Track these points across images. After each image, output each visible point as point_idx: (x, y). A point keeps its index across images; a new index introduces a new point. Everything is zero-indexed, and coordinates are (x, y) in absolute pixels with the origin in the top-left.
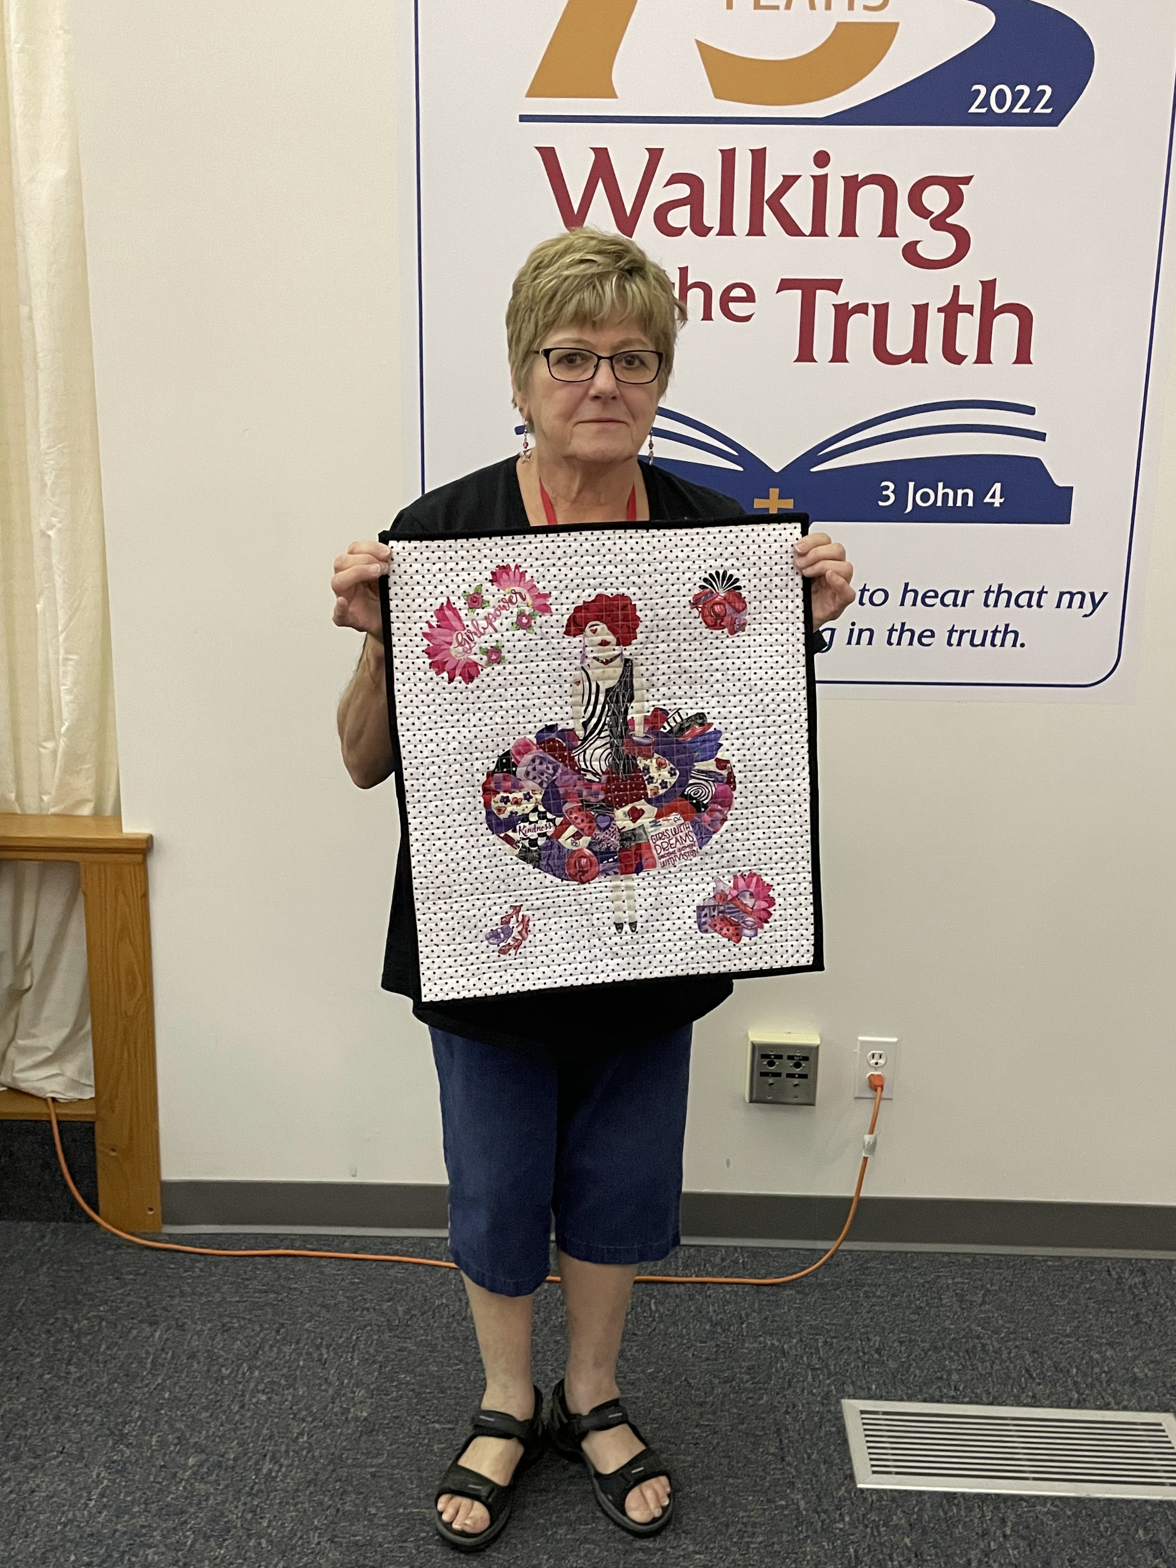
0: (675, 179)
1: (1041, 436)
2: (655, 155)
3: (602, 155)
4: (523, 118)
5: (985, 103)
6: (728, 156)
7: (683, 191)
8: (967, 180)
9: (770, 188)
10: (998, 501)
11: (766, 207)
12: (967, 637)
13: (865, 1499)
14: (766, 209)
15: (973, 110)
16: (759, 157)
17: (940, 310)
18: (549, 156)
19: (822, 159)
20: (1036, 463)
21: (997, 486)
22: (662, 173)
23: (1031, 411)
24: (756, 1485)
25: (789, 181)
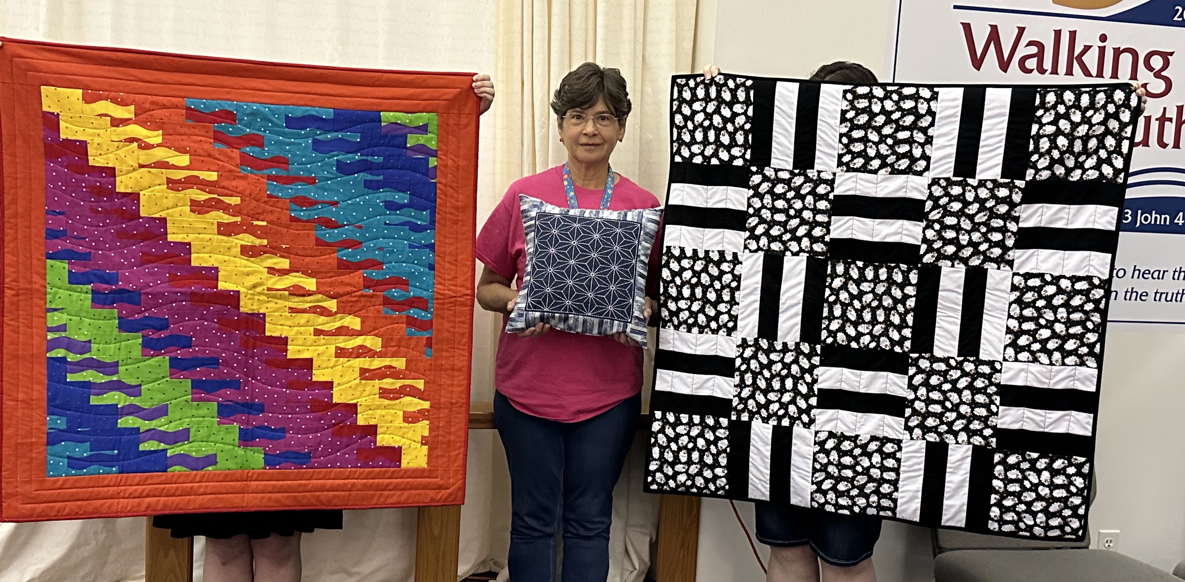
0: (1030, 44)
2: (1021, 30)
3: (994, 29)
4: (956, 7)
5: (1181, 15)
6: (1058, 34)
7: (1034, 50)
8: (1171, 54)
9: (1077, 52)
10: (1181, 222)
11: (1075, 61)
12: (1164, 296)
14: (1075, 62)
15: (1176, 19)
16: (1073, 35)
17: (1157, 119)
18: (967, 27)
19: (1103, 38)
21: (1181, 214)
22: (1024, 41)
25: (1087, 48)
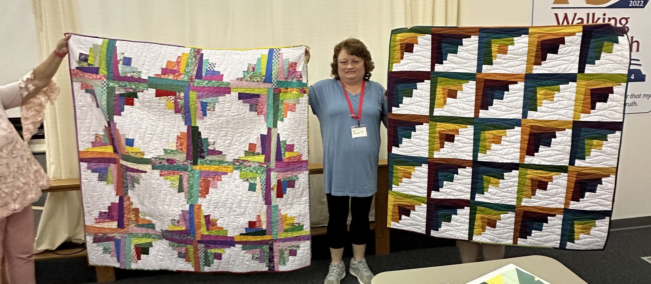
0: (579, 19)
1: (640, 65)
2: (575, 14)
3: (566, 15)
4: (552, 8)
5: (632, 4)
6: (588, 14)
7: (580, 21)
8: (629, 18)
9: (595, 20)
10: (633, 78)
15: (630, 5)
16: (594, 14)
18: (556, 15)
19: (604, 15)
20: (639, 71)
21: (633, 75)
22: (576, 18)
23: (638, 60)
25: (599, 19)
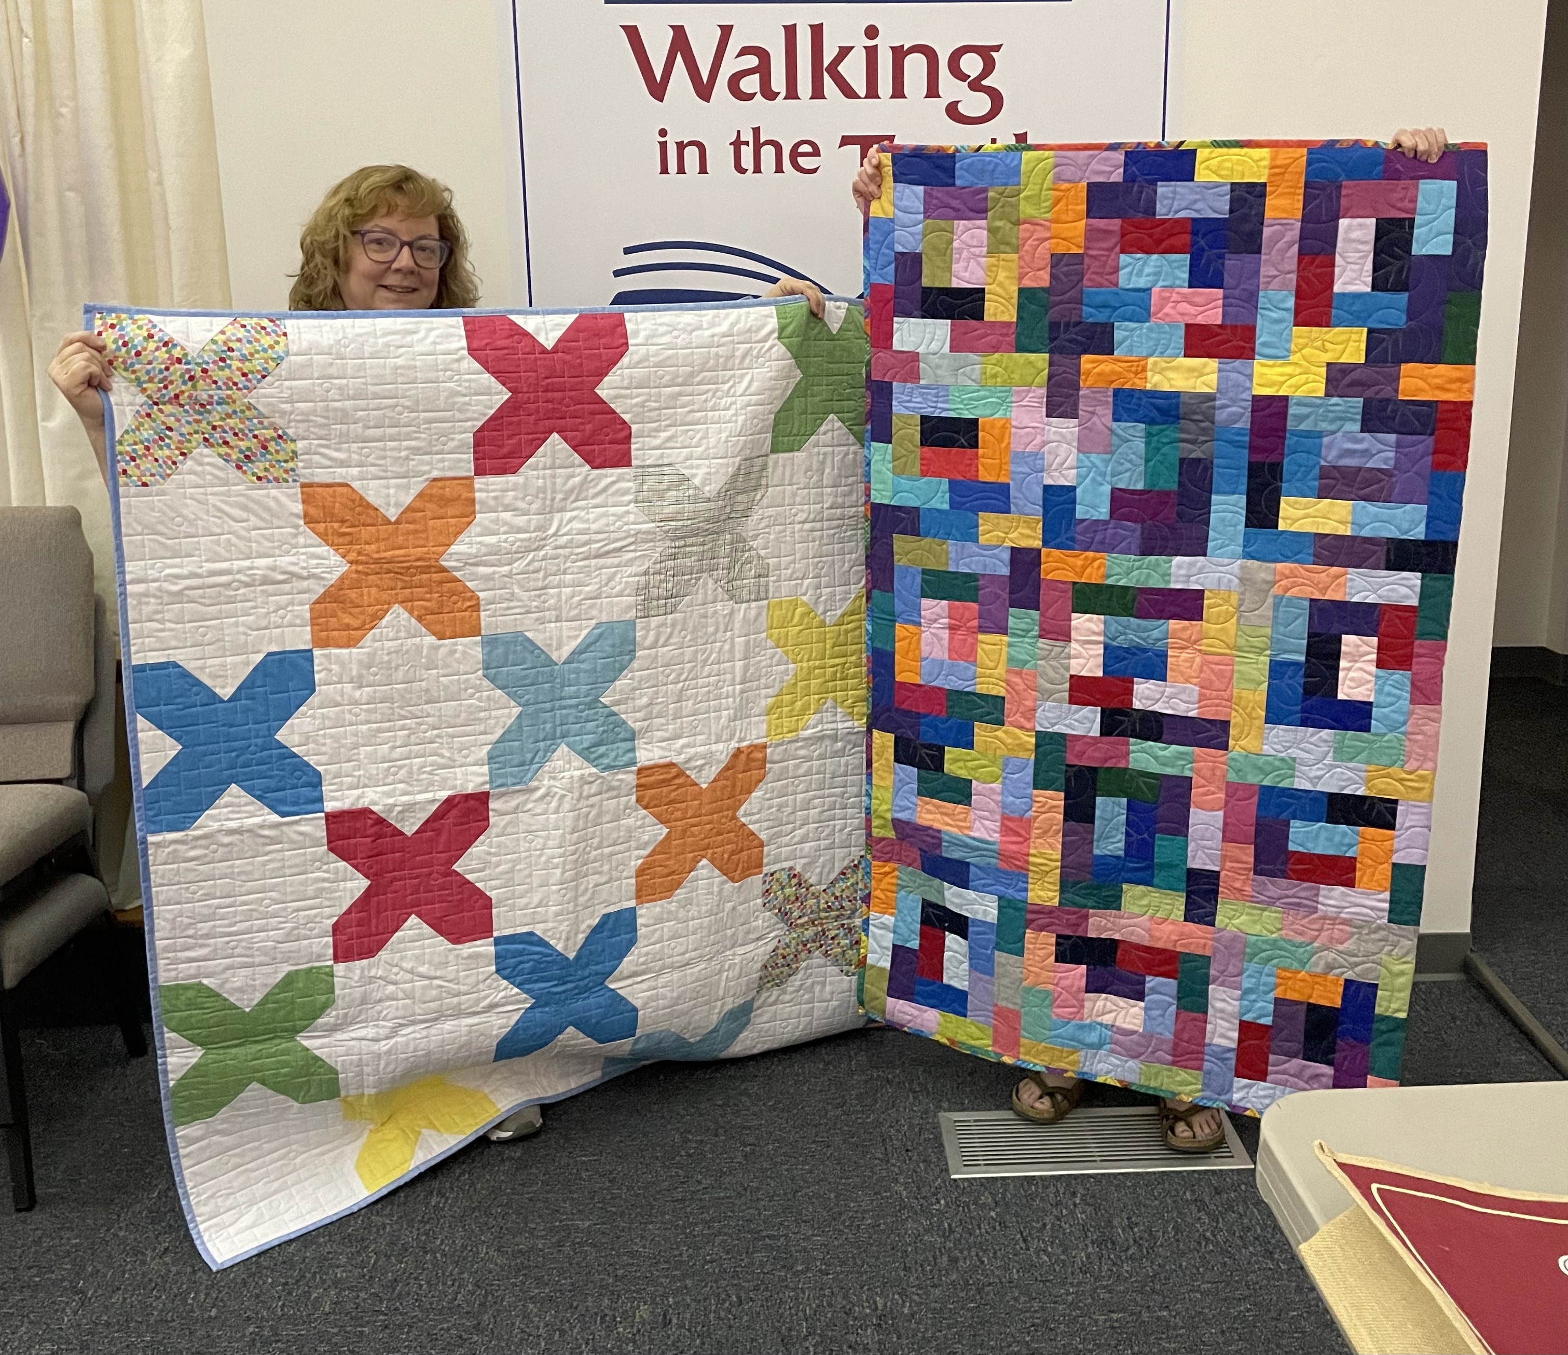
0: (745, 51)
2: (726, 30)
3: (679, 32)
6: (790, 32)
7: (752, 61)
8: (997, 48)
9: (828, 59)
11: (826, 75)
13: (958, 1186)
16: (817, 31)
18: (632, 33)
19: (872, 32)
22: (733, 47)
24: (865, 1181)
25: (844, 52)
